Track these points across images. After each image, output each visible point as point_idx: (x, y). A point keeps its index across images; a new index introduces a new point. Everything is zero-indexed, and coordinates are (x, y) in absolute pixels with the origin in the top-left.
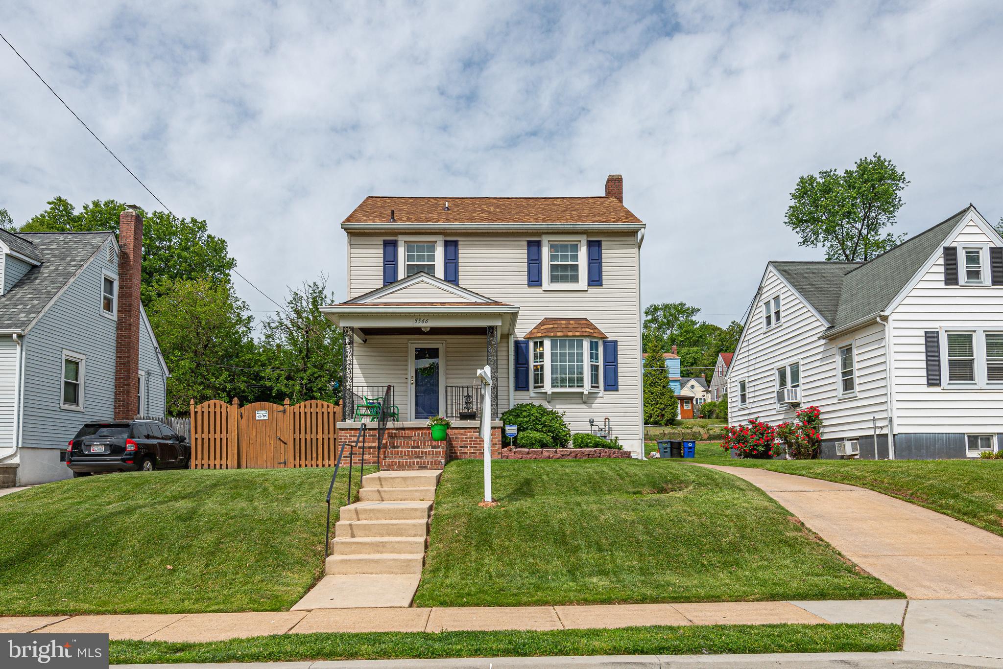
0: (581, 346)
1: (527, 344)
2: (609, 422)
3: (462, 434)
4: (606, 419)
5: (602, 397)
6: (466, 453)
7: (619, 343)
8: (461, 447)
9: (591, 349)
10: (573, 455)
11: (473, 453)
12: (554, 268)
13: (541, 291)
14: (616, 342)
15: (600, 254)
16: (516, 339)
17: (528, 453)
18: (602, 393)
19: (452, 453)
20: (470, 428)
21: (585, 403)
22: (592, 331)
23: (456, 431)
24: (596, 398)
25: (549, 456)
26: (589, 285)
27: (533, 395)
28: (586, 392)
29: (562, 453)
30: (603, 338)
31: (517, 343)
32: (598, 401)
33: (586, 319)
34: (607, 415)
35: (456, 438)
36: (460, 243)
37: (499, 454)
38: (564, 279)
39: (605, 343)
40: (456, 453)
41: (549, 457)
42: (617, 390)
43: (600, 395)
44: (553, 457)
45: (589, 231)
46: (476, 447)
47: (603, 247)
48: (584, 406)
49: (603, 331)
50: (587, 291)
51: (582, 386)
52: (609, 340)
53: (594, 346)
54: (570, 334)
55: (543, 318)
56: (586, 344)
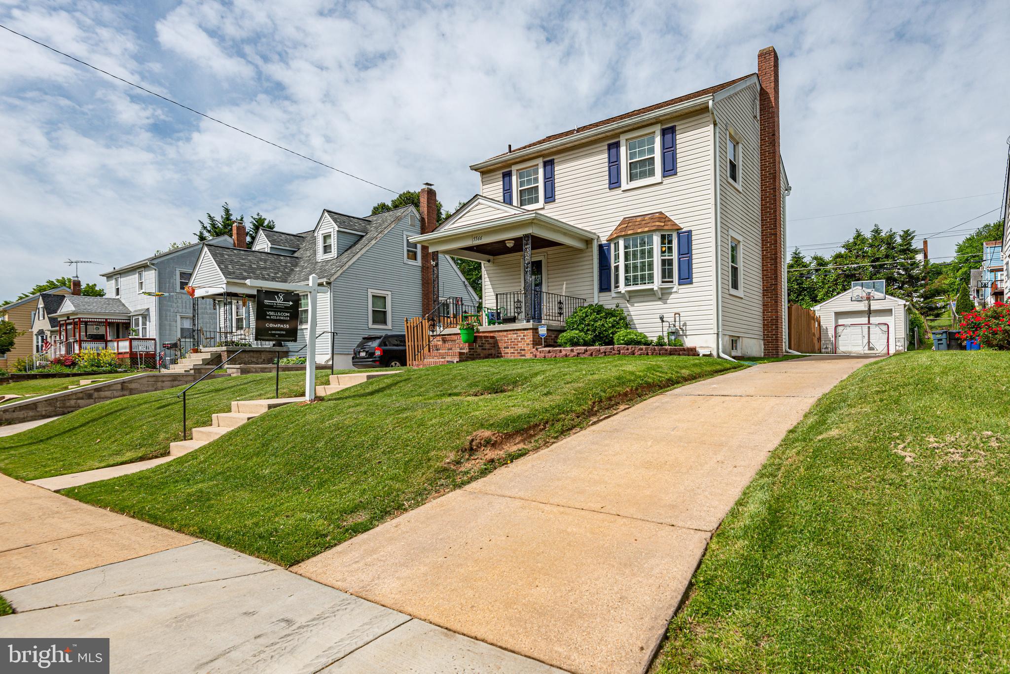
0: (651, 242)
1: (609, 246)
2: (680, 317)
3: (505, 336)
4: (675, 314)
5: (676, 292)
6: (508, 353)
7: (693, 233)
8: (505, 348)
9: (663, 243)
10: (589, 353)
11: (513, 353)
12: (632, 166)
13: (620, 192)
14: (690, 232)
15: (674, 141)
16: (600, 243)
17: (549, 352)
18: (676, 287)
19: (499, 353)
20: (510, 330)
21: (660, 299)
22: (663, 224)
23: (501, 334)
24: (671, 293)
25: (566, 354)
26: (664, 176)
27: (614, 295)
28: (656, 288)
29: (578, 351)
30: (678, 230)
31: (601, 247)
32: (672, 296)
33: (661, 213)
34: (677, 310)
35: (501, 340)
36: (555, 161)
37: (531, 353)
38: (643, 175)
39: (679, 234)
40: (501, 353)
41: (566, 356)
42: (691, 283)
43: (674, 290)
44: (569, 355)
45: (661, 118)
46: (515, 347)
47: (677, 132)
48: (660, 303)
49: (677, 222)
50: (662, 183)
51: (653, 283)
52: (683, 230)
53: (666, 240)
54: (639, 231)
55: (621, 218)
56: (656, 239)
